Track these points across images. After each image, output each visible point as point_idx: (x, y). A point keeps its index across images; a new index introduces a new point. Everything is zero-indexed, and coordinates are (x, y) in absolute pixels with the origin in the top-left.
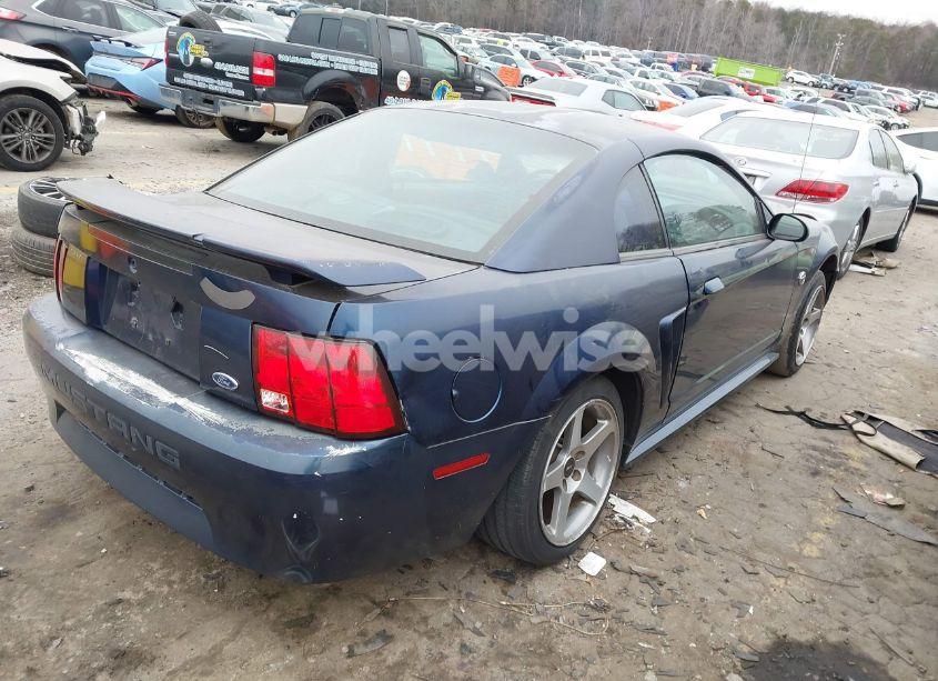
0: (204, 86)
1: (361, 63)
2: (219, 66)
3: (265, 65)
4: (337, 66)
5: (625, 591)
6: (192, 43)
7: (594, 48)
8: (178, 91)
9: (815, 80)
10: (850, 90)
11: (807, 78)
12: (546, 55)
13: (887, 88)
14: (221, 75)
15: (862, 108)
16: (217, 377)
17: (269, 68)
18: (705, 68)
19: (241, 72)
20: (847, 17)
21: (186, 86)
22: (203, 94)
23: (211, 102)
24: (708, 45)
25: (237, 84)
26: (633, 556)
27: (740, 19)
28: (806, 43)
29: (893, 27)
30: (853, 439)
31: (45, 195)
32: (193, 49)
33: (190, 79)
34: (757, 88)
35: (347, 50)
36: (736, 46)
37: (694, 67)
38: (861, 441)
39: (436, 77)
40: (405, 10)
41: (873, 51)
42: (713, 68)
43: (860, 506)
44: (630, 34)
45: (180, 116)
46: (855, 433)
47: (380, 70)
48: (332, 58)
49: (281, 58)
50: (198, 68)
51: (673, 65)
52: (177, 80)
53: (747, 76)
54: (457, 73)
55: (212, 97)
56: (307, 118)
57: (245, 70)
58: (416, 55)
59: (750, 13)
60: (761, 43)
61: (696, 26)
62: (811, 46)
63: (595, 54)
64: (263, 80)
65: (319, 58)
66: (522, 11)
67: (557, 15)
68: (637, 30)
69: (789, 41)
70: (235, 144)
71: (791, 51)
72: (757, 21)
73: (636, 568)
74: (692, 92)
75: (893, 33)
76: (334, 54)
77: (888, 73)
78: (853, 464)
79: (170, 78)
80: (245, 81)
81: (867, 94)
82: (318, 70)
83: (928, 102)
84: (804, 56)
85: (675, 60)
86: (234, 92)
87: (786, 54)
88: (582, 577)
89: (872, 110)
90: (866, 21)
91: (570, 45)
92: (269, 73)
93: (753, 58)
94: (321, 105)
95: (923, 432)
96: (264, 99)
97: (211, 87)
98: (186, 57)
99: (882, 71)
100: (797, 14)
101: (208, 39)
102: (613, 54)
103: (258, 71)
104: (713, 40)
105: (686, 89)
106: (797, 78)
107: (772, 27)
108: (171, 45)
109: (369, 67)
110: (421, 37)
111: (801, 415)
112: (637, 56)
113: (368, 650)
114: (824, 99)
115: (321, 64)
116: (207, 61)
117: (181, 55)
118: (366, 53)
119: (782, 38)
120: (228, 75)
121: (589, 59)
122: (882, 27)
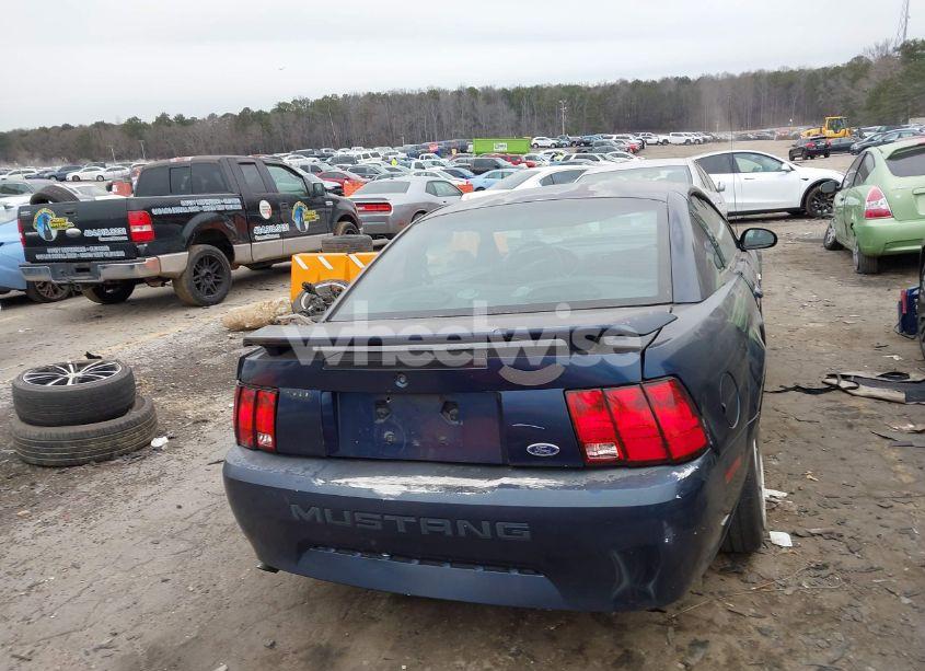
0: (75, 256)
1: (225, 201)
2: (89, 233)
3: (141, 223)
4: (205, 209)
5: (822, 551)
6: (52, 217)
7: (364, 153)
8: (46, 267)
9: (555, 142)
10: (587, 144)
11: (549, 142)
12: (325, 167)
13: (615, 136)
14: (94, 241)
15: (606, 155)
16: (533, 449)
17: (146, 223)
18: (463, 150)
19: (118, 233)
20: (559, 86)
21: (52, 261)
22: (76, 264)
23: (87, 270)
24: (453, 131)
25: (114, 246)
26: (800, 523)
27: (473, 104)
28: (533, 114)
29: (596, 88)
30: (845, 395)
31: (50, 385)
32: (52, 223)
33: (55, 253)
34: (517, 157)
35: (211, 192)
36: (477, 127)
37: (454, 151)
38: (853, 395)
39: (291, 201)
40: (162, 154)
41: (587, 109)
42: (471, 148)
43: (901, 438)
44: (383, 134)
45: (32, 295)
46: (844, 391)
47: (243, 204)
48: (200, 202)
49: (155, 212)
50: (64, 240)
51: (436, 153)
52: (38, 257)
53: (501, 149)
54: (308, 194)
55: (87, 265)
56: (190, 263)
57: (123, 231)
58: (269, 185)
59: (480, 98)
60: (498, 121)
61: (439, 117)
62: (538, 115)
63: (366, 157)
64: (142, 236)
65: (188, 205)
66: (277, 133)
67: (311, 131)
68: (388, 130)
69: (519, 115)
70: (108, 307)
71: (524, 123)
72: (488, 103)
73: (813, 531)
74: (467, 173)
75: (598, 93)
76: (199, 198)
77: (606, 124)
78: (866, 412)
79: (30, 257)
80: (123, 241)
81: (603, 144)
82: (190, 215)
83: (649, 141)
84: (535, 124)
85: (436, 148)
86: (112, 254)
87: (519, 125)
88: (784, 551)
89: (613, 155)
90: (575, 86)
91: (339, 153)
92: (147, 228)
93: (495, 134)
94: (199, 248)
95: (882, 376)
96: (148, 254)
97: (83, 256)
98: (48, 233)
99: (600, 123)
100: (518, 91)
101: (69, 210)
102: (382, 154)
103: (136, 229)
104: (456, 126)
105: (461, 170)
106: (540, 143)
107: (502, 106)
108: (25, 224)
109: (234, 204)
110: (270, 168)
111: (797, 388)
112: (403, 152)
113: (697, 660)
114: (574, 155)
115: (192, 210)
116: (73, 231)
117: (40, 231)
118: (226, 190)
119: (513, 114)
120: (101, 239)
121: (363, 163)
122: (589, 89)
